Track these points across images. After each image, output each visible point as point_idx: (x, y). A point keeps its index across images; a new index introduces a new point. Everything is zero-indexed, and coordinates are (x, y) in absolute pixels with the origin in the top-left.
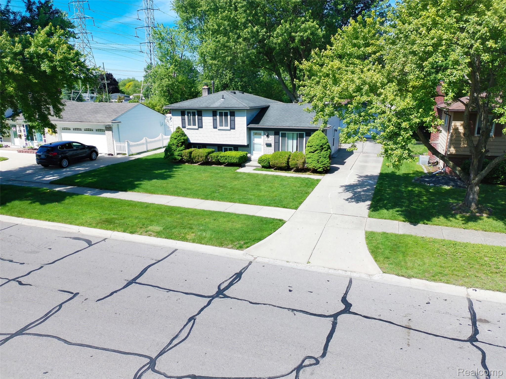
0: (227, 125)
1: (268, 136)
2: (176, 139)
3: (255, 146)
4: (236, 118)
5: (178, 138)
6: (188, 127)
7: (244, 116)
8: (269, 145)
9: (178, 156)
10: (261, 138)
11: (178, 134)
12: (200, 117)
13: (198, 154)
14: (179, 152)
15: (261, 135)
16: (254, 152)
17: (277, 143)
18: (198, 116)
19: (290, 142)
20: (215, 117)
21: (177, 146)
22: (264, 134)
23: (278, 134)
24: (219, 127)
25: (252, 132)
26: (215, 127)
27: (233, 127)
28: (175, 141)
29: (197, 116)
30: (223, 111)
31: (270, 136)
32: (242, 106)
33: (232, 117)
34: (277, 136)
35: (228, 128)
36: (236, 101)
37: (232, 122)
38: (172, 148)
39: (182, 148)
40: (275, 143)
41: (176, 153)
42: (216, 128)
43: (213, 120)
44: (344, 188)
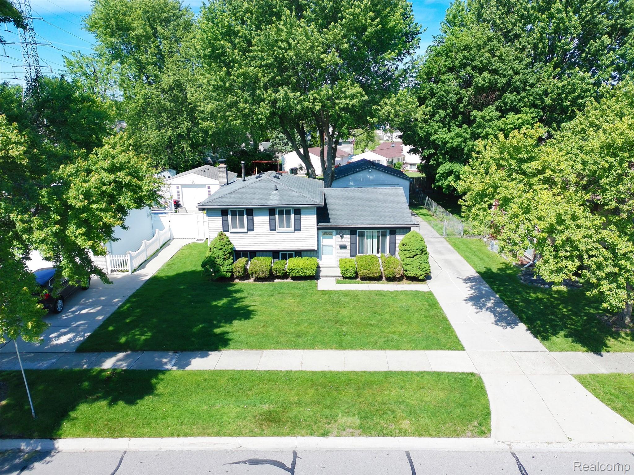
0: (288, 226)
1: (342, 237)
2: (221, 249)
3: (324, 248)
4: (302, 216)
5: (225, 248)
6: (231, 230)
7: (313, 214)
8: (343, 247)
9: (227, 272)
10: (332, 238)
11: (223, 242)
12: (250, 217)
13: (258, 268)
14: (228, 267)
15: (331, 234)
16: (323, 256)
17: (353, 243)
18: (247, 215)
19: (370, 241)
20: (272, 217)
21: (224, 259)
22: (337, 234)
23: (356, 234)
24: (278, 229)
25: (321, 232)
26: (273, 229)
27: (298, 228)
28: (221, 253)
29: (245, 217)
30: (285, 209)
31: (344, 236)
32: (313, 203)
33: (298, 216)
34: (354, 236)
35: (292, 229)
36: (296, 194)
37: (297, 222)
38: (218, 263)
39: (230, 261)
40: (351, 244)
41: (224, 269)
42: (275, 230)
43: (270, 220)
44: (471, 303)
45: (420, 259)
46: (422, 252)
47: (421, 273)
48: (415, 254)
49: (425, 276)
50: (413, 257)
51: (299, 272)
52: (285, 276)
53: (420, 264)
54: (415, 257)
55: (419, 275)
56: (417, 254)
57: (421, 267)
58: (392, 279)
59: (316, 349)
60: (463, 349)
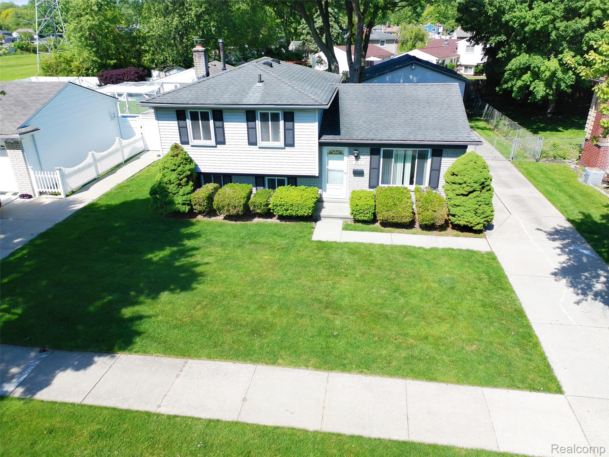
0: (276, 138)
1: (357, 158)
2: (174, 170)
3: (330, 174)
4: (296, 124)
5: (179, 169)
6: (192, 142)
7: (314, 122)
8: (358, 173)
9: (184, 204)
10: (343, 160)
11: (178, 160)
12: (219, 124)
13: (227, 201)
14: (184, 198)
15: (341, 153)
16: (328, 186)
17: (374, 168)
18: (214, 120)
19: (400, 165)
20: (251, 124)
21: (179, 185)
22: (351, 153)
23: (378, 154)
24: (260, 143)
25: (326, 149)
26: (252, 142)
27: (290, 143)
28: (173, 176)
29: (211, 122)
30: (270, 112)
31: (362, 157)
32: (312, 102)
33: (289, 124)
34: (375, 157)
35: (281, 143)
36: (290, 88)
37: (289, 133)
38: (170, 191)
39: (189, 188)
40: (371, 169)
41: (179, 199)
42: (256, 144)
43: (248, 128)
44: (564, 281)
45: (479, 199)
46: (483, 188)
47: (478, 220)
48: (471, 189)
49: (484, 225)
50: (467, 195)
51: (287, 210)
52: (268, 214)
53: (477, 206)
54: (471, 196)
55: (474, 223)
56: (474, 191)
57: (478, 211)
58: (429, 227)
59: (279, 365)
60: (559, 390)
